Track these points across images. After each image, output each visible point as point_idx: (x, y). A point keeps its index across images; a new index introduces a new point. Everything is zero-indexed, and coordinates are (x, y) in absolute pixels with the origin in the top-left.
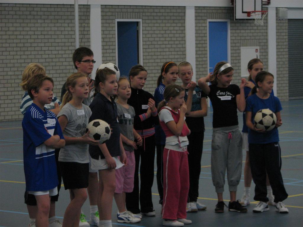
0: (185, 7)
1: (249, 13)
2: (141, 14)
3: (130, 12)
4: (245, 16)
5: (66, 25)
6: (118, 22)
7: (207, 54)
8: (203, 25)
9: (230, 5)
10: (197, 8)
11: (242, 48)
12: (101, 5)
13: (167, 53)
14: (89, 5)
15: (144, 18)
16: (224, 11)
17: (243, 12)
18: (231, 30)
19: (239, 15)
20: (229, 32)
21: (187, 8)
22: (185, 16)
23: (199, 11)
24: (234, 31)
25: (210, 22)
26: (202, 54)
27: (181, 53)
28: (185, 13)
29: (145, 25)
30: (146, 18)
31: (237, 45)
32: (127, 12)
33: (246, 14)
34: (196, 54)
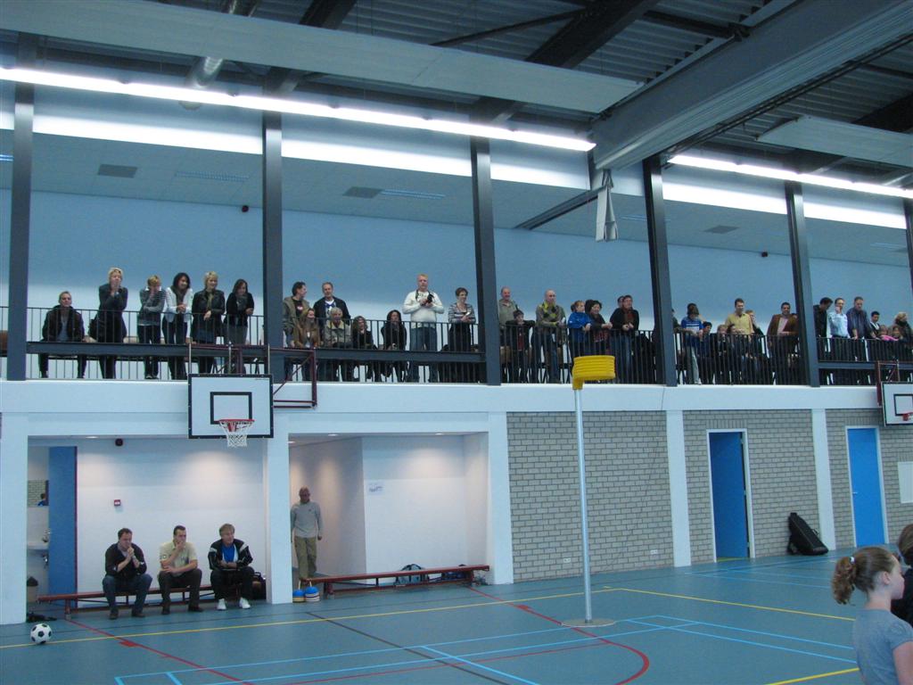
0: (810, 410)
1: (905, 416)
2: (745, 421)
3: (729, 420)
4: (900, 420)
5: (630, 440)
6: (711, 434)
7: (847, 473)
8: (840, 434)
9: (876, 405)
10: (829, 412)
11: (899, 463)
12: (684, 411)
13: (788, 474)
14: (665, 411)
15: (750, 427)
16: (869, 414)
17: (897, 415)
18: (881, 439)
19: (891, 418)
20: (879, 442)
21: (813, 411)
22: (811, 422)
23: (832, 415)
24: (885, 441)
25: (849, 430)
26: (840, 474)
27: (809, 473)
28: (811, 418)
29: (752, 436)
30: (754, 426)
31: (892, 459)
32: (724, 419)
33: (901, 418)
34: (832, 474)
